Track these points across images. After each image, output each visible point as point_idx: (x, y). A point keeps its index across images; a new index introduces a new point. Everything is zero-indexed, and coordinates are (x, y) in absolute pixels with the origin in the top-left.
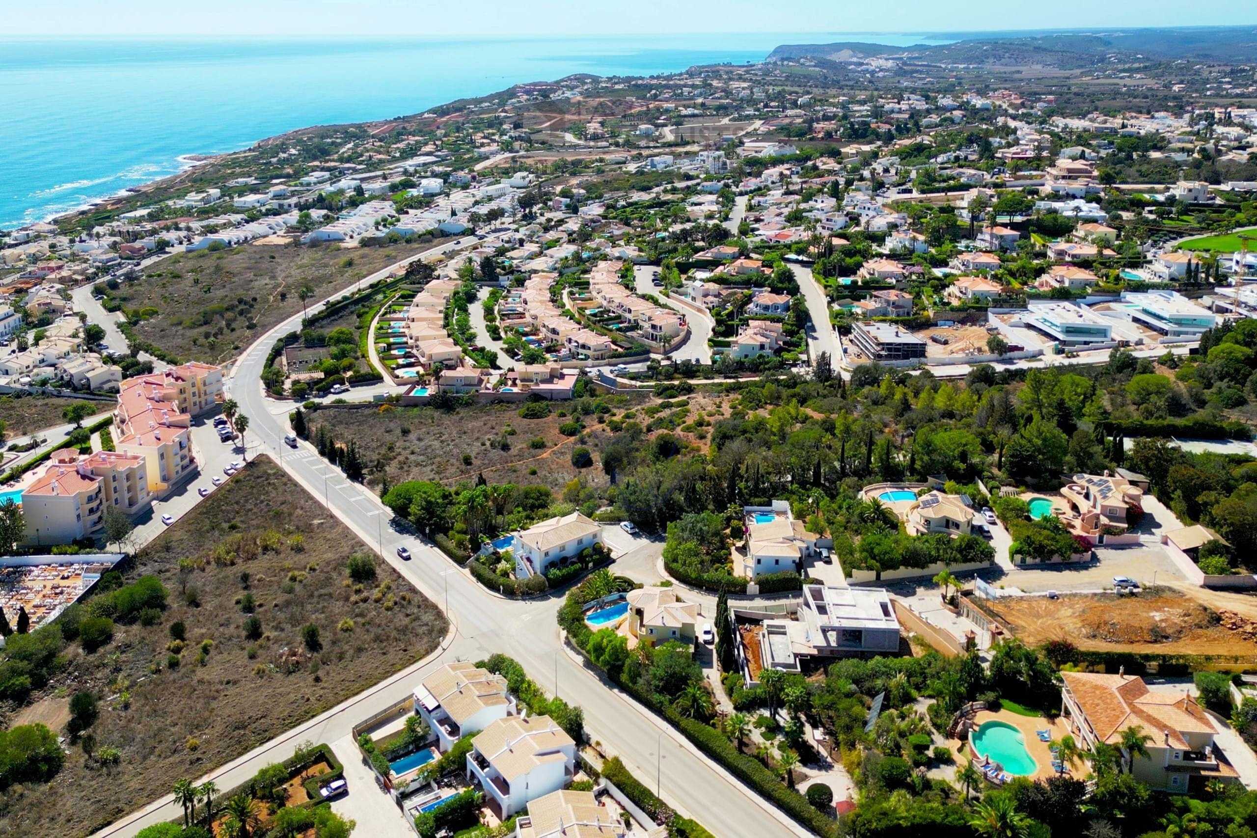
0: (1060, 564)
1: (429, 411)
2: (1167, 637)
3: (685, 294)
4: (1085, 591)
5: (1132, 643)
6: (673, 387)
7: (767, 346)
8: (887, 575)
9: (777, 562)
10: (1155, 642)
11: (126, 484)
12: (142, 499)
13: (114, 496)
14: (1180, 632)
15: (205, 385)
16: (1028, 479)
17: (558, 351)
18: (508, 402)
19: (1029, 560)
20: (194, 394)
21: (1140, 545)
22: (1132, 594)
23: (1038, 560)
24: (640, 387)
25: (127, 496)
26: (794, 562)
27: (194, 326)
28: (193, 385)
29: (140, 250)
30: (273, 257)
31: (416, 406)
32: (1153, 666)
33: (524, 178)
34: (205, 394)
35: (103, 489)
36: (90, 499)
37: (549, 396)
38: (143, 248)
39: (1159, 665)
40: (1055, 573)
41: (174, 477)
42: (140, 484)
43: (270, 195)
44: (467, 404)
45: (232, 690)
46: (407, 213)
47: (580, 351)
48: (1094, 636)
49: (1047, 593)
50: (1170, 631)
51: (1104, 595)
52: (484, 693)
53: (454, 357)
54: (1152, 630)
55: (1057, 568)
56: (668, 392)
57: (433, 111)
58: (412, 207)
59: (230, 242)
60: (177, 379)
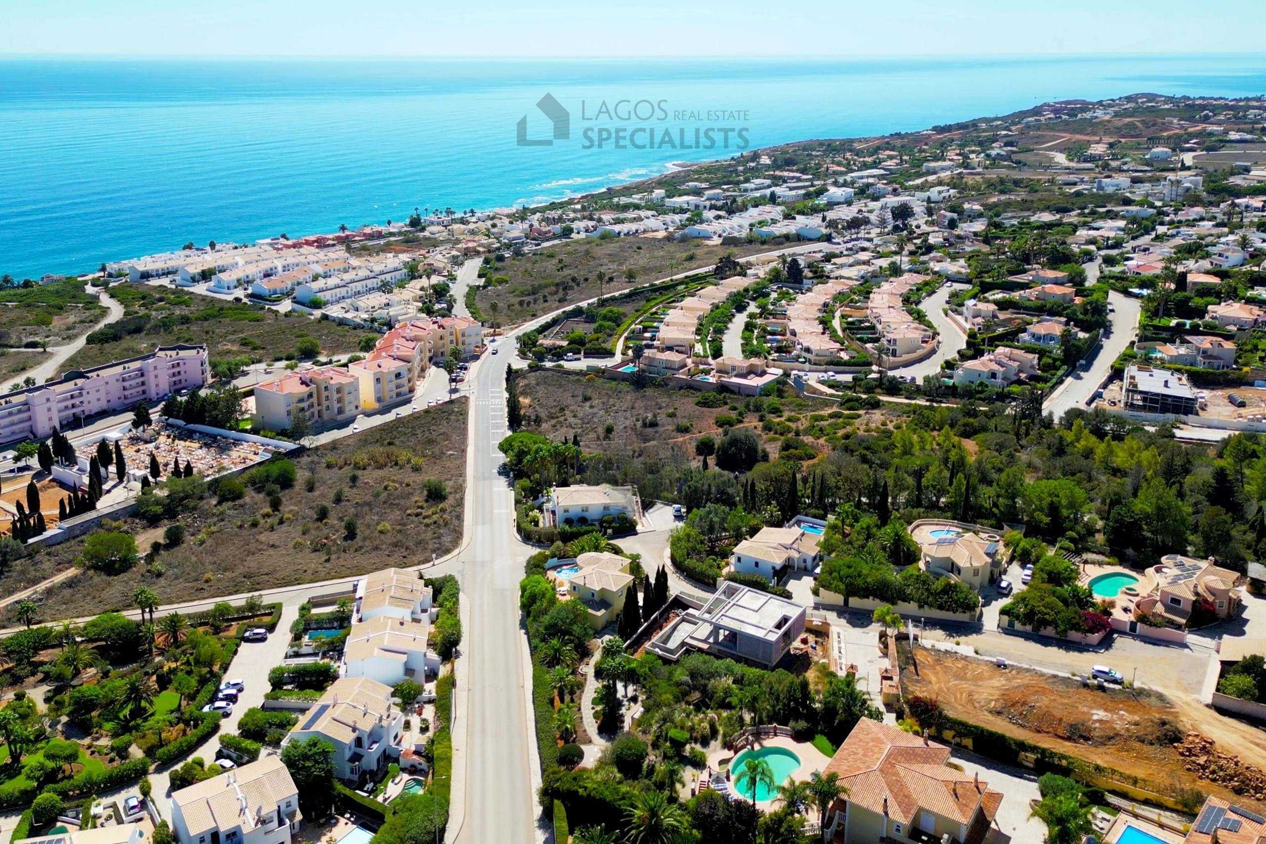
0: (1052, 638)
1: (624, 386)
2: (1087, 739)
3: (960, 314)
4: (1045, 670)
5: (1039, 732)
6: (858, 400)
7: (1000, 376)
8: (854, 602)
9: (757, 564)
10: (1069, 739)
11: (335, 396)
12: (349, 411)
13: (325, 403)
14: (1110, 738)
15: (463, 335)
16: (1130, 552)
17: (790, 352)
18: (695, 389)
19: (1018, 626)
20: (452, 342)
21: (1185, 646)
22: (1101, 688)
23: (1029, 628)
24: (832, 395)
25: (336, 406)
26: (774, 568)
27: (523, 294)
28: (451, 334)
29: (546, 233)
30: (639, 248)
31: (614, 379)
32: (1030, 758)
33: (940, 192)
34: (463, 343)
35: (315, 395)
36: (301, 400)
37: (736, 390)
38: (549, 231)
39: (1037, 760)
40: (1039, 646)
41: (388, 401)
42: (347, 398)
43: (705, 198)
44: (659, 386)
45: (272, 552)
46: (794, 218)
47: (804, 354)
48: (999, 713)
49: (994, 660)
50: (1096, 734)
51: (1065, 680)
52: (397, 595)
53: (687, 344)
54: (1071, 726)
55: (1045, 641)
56: (850, 404)
57: (935, 129)
58: (799, 213)
59: (619, 233)
60: (439, 327)
